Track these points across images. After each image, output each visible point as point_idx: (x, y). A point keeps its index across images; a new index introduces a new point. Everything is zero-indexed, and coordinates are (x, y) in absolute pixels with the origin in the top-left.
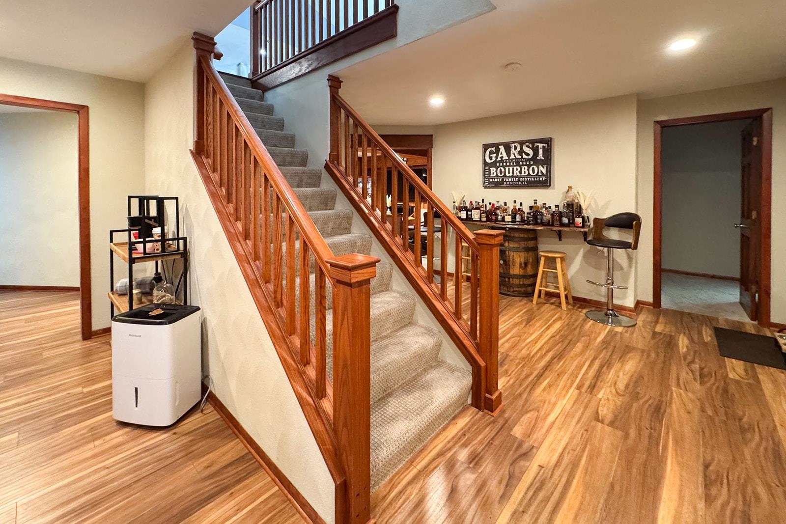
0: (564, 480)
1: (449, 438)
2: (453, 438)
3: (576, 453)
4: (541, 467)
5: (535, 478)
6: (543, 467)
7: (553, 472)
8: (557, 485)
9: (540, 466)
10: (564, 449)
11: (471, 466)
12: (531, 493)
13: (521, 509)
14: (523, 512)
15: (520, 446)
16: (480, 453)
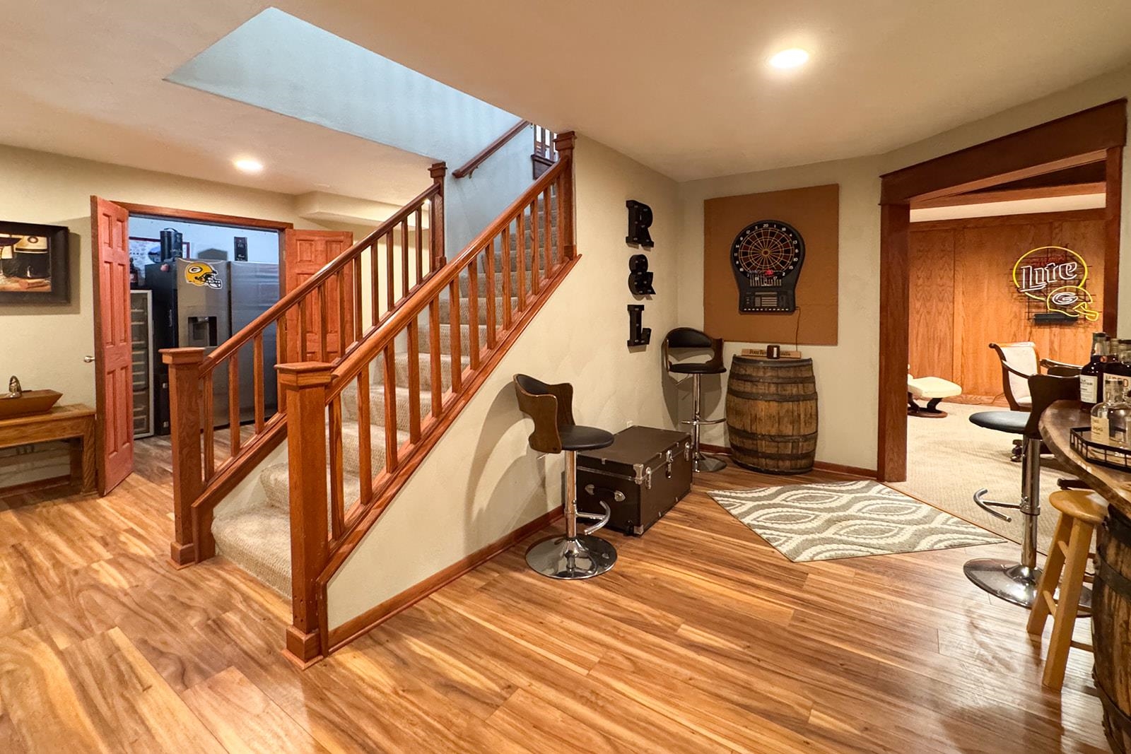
0: (104, 709)
1: (268, 606)
2: (267, 610)
3: (126, 744)
4: (146, 688)
5: (137, 677)
6: (144, 690)
7: (126, 699)
8: (105, 698)
9: (150, 687)
10: (148, 730)
11: (210, 622)
12: (123, 667)
13: (115, 656)
14: (110, 656)
15: (201, 672)
16: (224, 632)
